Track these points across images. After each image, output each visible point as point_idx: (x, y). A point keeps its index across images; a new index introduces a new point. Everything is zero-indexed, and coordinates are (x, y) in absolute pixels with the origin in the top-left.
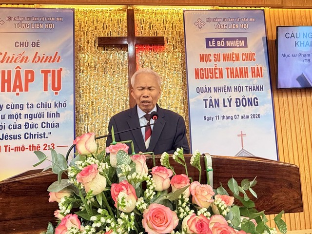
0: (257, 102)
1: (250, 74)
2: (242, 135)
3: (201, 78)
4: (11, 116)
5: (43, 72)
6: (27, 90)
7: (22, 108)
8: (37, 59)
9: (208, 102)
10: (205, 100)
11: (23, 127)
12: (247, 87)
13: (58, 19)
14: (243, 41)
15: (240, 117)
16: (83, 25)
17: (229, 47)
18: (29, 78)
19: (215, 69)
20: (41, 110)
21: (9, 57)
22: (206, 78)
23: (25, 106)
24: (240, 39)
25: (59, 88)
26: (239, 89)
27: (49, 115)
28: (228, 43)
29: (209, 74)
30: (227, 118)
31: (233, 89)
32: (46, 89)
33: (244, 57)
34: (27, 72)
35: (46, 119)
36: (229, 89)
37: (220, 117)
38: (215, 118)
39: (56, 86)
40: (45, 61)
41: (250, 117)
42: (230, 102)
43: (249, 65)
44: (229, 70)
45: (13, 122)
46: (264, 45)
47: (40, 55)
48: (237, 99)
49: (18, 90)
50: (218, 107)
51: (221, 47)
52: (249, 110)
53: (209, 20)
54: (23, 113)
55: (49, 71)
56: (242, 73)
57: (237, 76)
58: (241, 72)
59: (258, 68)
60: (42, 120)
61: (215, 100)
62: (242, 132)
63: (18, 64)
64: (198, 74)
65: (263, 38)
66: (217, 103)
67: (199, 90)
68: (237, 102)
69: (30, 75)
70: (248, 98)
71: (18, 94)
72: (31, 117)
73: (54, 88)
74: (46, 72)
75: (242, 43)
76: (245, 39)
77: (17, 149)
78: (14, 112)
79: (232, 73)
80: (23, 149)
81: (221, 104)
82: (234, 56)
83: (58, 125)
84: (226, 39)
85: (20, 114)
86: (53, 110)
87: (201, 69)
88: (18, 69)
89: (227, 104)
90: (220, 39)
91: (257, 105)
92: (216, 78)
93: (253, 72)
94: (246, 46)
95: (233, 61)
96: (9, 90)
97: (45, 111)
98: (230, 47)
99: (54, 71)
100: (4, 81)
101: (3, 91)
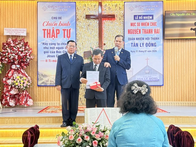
2: (147, 59)
3: (131, 34)
4: (51, 48)
5: (63, 30)
6: (57, 37)
9: (133, 44)
11: (56, 52)
13: (69, 7)
15: (147, 51)
19: (137, 30)
20: (63, 46)
21: (49, 24)
23: (56, 44)
24: (150, 16)
28: (144, 17)
30: (141, 51)
32: (64, 37)
33: (151, 24)
34: (57, 30)
35: (64, 50)
36: (143, 39)
38: (136, 52)
41: (152, 51)
43: (153, 28)
46: (161, 18)
47: (62, 23)
49: (53, 37)
51: (141, 19)
54: (56, 47)
57: (147, 33)
59: (157, 29)
63: (53, 26)
64: (129, 32)
65: (161, 15)
66: (137, 45)
67: (129, 39)
70: (152, 43)
72: (59, 48)
73: (68, 37)
75: (151, 18)
77: (53, 61)
79: (145, 31)
82: (147, 23)
87: (131, 30)
88: (53, 29)
89: (142, 45)
90: (140, 16)
91: (156, 46)
93: (155, 31)
94: (153, 19)
95: (146, 26)
99: (67, 30)
100: (48, 34)
101: (48, 37)
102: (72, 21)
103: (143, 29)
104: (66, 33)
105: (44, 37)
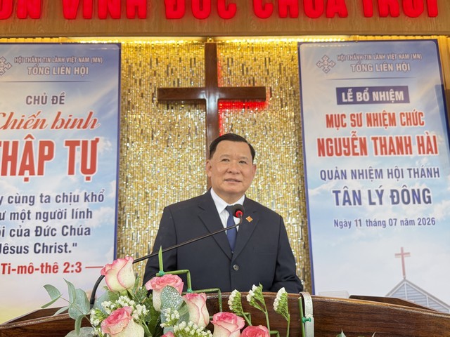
0: (429, 197)
1: (415, 148)
2: (403, 255)
3: (329, 155)
4: (14, 215)
5: (68, 143)
6: (41, 172)
7: (33, 203)
8: (58, 124)
9: (341, 196)
10: (337, 192)
11: (33, 234)
12: (410, 170)
13: (95, 60)
14: (401, 93)
15: (398, 222)
16: (134, 69)
17: (376, 102)
18: (46, 153)
19: (353, 139)
20: (62, 206)
21: (16, 121)
22: (337, 154)
23: (38, 199)
24: (396, 89)
25: (92, 170)
26: (395, 174)
27: (75, 215)
28: (376, 96)
29: (343, 149)
30: (376, 224)
31: (385, 174)
32: (71, 172)
33: (404, 119)
34: (43, 144)
35: (69, 221)
36: (379, 174)
37: (364, 222)
38: (353, 224)
39: (88, 167)
40: (72, 127)
41: (417, 222)
42: (380, 195)
43: (413, 132)
44: (378, 142)
45: (17, 224)
46: (439, 99)
47: (64, 116)
48: (392, 191)
49: (27, 173)
50: (360, 203)
51: (363, 102)
52: (414, 211)
53: (342, 58)
54: (34, 209)
55: (77, 143)
56: (402, 146)
57: (392, 151)
58: (400, 145)
59: (428, 138)
60: (63, 222)
61: (354, 192)
62: (402, 249)
63: (30, 131)
64: (322, 147)
65: (437, 86)
66: (357, 198)
67: (326, 175)
68: (392, 197)
69: (46, 148)
70: (413, 191)
71: (26, 179)
72: (45, 216)
73: (84, 170)
74: (72, 144)
75: (400, 95)
76: (405, 89)
77: (22, 269)
78: (19, 208)
79: (384, 146)
80: (30, 270)
81: (365, 201)
82: (387, 117)
83: (88, 231)
84: (371, 90)
85: (29, 213)
86: (82, 206)
87: (328, 140)
88: (29, 139)
89: (375, 199)
90: (361, 89)
91: (430, 202)
92: (355, 154)
93: (421, 145)
94: (406, 100)
95: (385, 125)
96: (13, 173)
97: (68, 207)
98: (379, 102)
99: (85, 143)
100: (6, 159)
101: (4, 173)
102: (103, 111)
103: (375, 139)
104: (78, 155)
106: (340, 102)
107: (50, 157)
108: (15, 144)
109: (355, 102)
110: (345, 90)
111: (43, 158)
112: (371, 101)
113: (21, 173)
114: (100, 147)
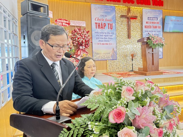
3: (146, 28)
4: (100, 35)
5: (108, 24)
6: (104, 29)
8: (106, 20)
10: (147, 34)
11: (104, 38)
12: (157, 31)
14: (157, 19)
19: (150, 26)
21: (99, 19)
29: (148, 27)
31: (153, 31)
32: (109, 29)
33: (157, 23)
40: (108, 21)
43: (158, 25)
45: (101, 37)
46: (162, 20)
53: (149, 12)
58: (156, 27)
59: (160, 26)
60: (108, 37)
63: (102, 21)
65: (162, 18)
67: (145, 31)
70: (157, 34)
71: (102, 30)
73: (111, 29)
82: (154, 22)
84: (153, 18)
85: (103, 35)
86: (111, 34)
87: (146, 26)
88: (102, 23)
90: (151, 18)
92: (150, 28)
93: (158, 27)
95: (154, 24)
97: (109, 35)
100: (98, 26)
101: (98, 28)
102: (113, 18)
103: (152, 26)
104: (110, 26)
105: (96, 28)
106: (148, 19)
107: (105, 26)
108: (100, 23)
109: (150, 20)
110: (149, 17)
111: (104, 26)
112: (152, 20)
113: (101, 28)
114: (113, 24)
